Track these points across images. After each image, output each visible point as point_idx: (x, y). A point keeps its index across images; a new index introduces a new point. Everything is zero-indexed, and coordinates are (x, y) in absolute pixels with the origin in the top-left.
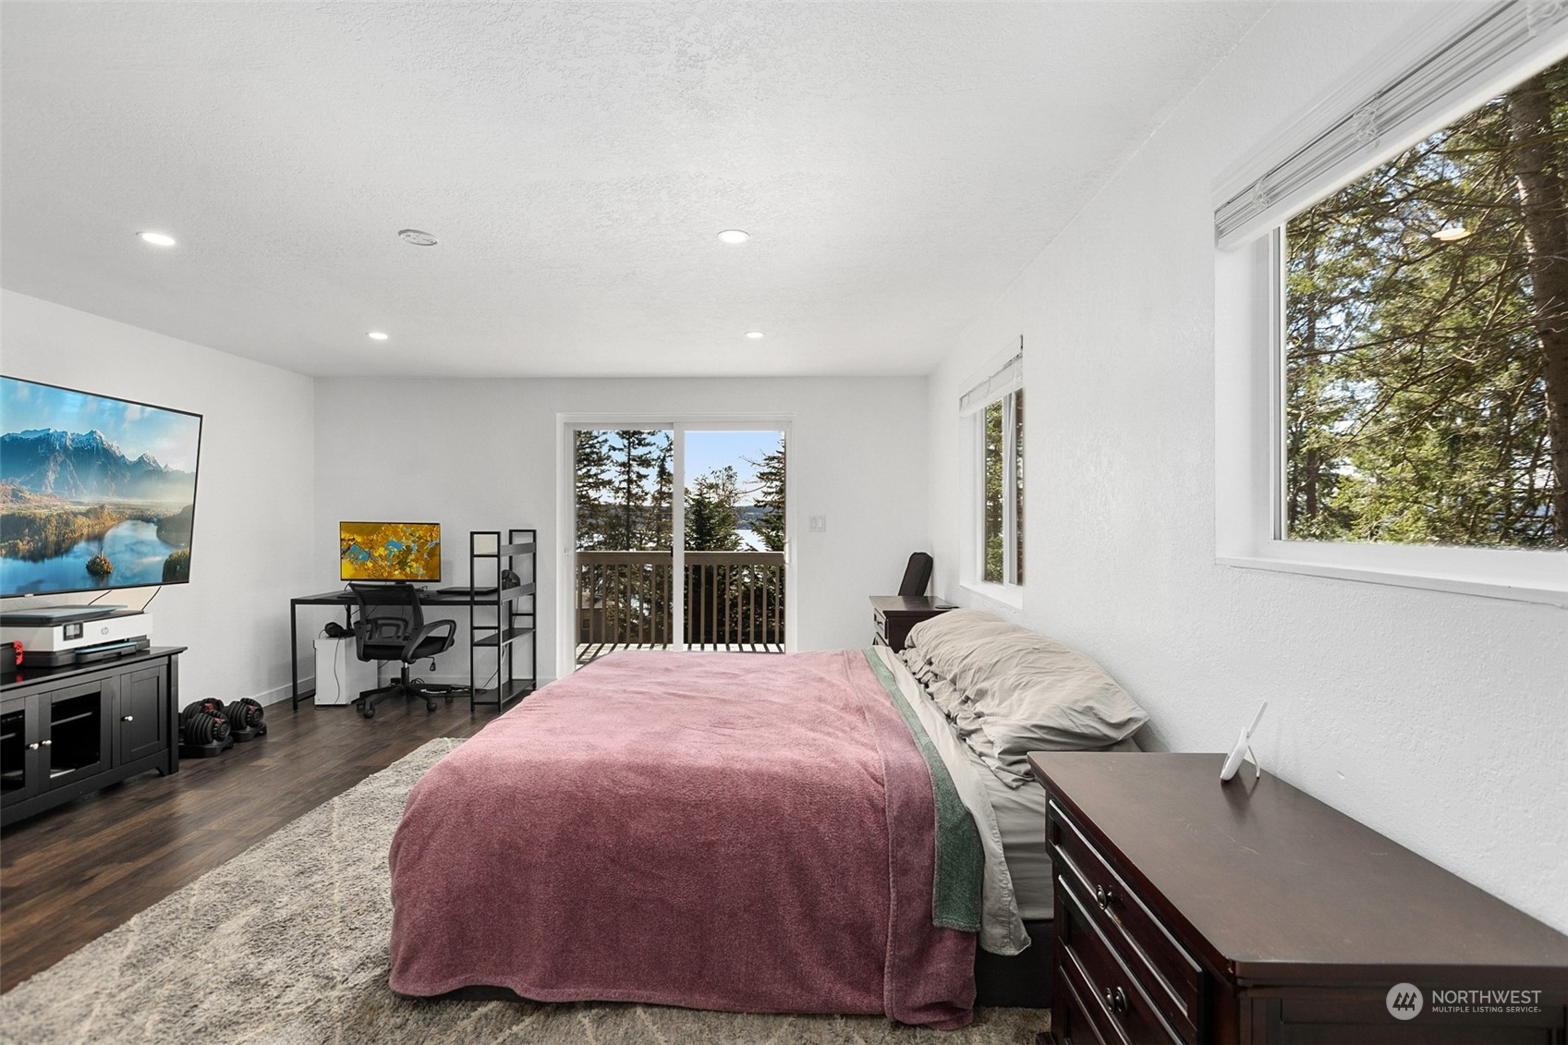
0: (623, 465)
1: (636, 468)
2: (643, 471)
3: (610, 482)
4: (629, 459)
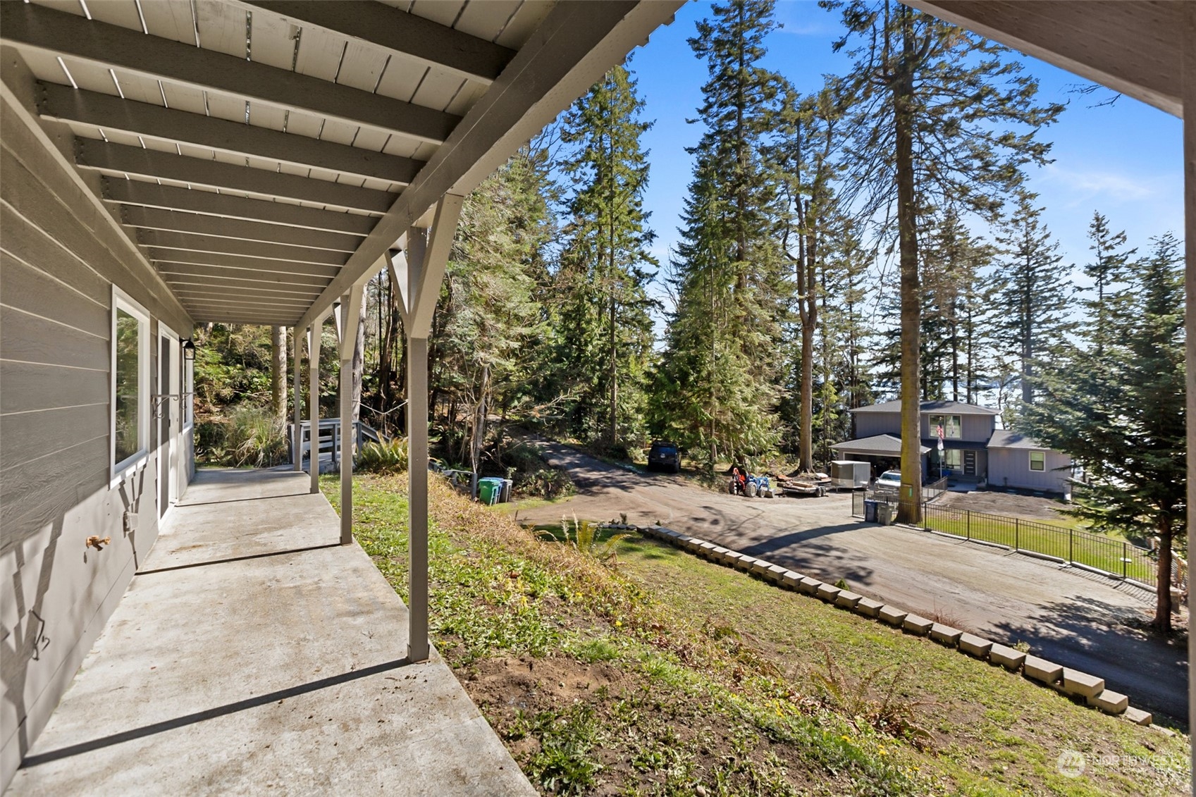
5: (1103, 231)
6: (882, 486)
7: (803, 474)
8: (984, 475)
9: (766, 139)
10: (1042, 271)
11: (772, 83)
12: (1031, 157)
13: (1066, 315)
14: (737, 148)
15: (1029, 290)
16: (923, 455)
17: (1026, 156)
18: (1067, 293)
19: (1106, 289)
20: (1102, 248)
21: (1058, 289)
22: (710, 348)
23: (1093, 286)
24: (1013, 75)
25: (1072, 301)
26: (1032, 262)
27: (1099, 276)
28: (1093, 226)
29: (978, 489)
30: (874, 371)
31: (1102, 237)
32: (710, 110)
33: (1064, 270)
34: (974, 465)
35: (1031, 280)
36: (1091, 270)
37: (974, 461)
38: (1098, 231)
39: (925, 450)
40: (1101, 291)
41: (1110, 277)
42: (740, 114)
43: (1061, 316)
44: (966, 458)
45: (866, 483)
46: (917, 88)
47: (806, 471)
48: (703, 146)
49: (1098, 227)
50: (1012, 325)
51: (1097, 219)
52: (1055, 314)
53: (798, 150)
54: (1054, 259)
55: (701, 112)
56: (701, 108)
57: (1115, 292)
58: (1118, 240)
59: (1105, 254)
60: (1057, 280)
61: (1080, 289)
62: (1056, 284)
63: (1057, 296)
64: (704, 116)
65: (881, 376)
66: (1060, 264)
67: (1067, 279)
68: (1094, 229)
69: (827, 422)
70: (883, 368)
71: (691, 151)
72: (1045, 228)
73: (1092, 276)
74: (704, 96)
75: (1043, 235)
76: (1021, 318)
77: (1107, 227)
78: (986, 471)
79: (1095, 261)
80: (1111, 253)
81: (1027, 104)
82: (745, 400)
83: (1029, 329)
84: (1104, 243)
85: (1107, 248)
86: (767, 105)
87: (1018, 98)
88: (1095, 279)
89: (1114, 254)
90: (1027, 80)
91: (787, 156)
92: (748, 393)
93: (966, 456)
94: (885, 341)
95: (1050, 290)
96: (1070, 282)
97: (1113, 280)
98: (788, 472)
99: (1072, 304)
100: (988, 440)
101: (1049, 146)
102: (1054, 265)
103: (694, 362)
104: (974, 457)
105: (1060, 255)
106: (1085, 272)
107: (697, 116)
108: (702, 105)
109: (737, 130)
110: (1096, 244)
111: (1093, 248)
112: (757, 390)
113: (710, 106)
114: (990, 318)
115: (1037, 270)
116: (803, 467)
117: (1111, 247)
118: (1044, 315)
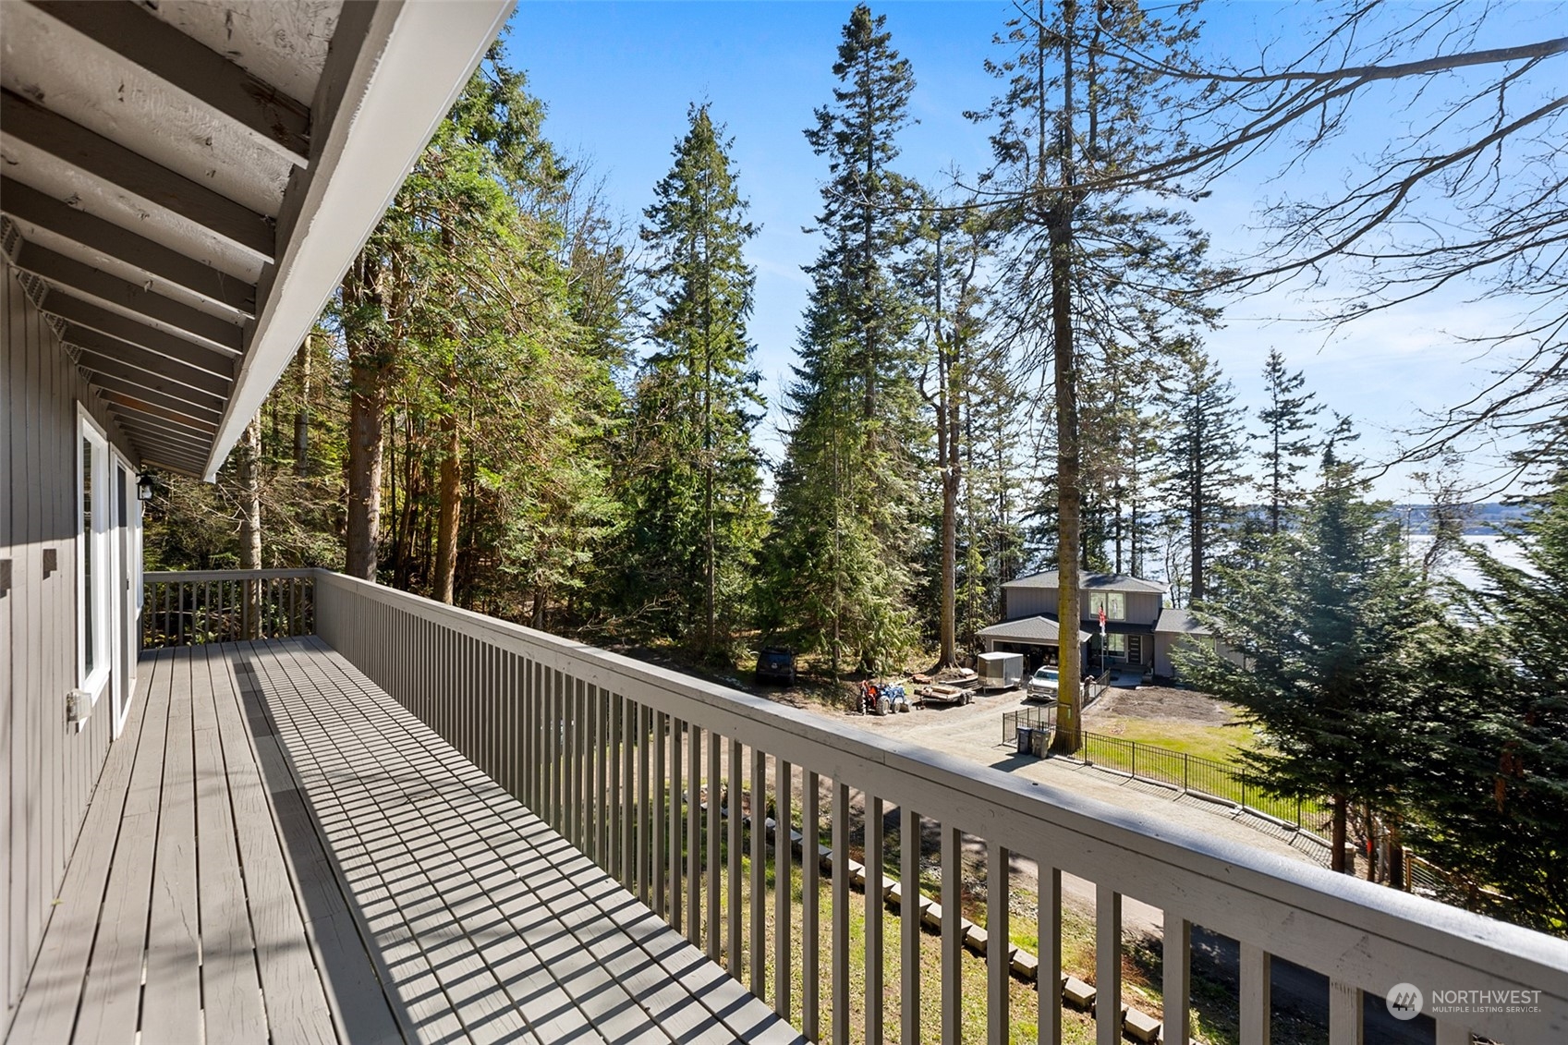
0: (1268, 455)
1: (1286, 458)
2: (1298, 460)
3: (1249, 479)
4: (1276, 449)
5: (1279, 370)
6: (1036, 687)
7: (944, 669)
8: (1149, 664)
9: (899, 256)
10: (1212, 414)
11: (909, 192)
12: (1201, 320)
13: (1239, 466)
14: (865, 272)
15: (1199, 435)
16: (1082, 644)
17: (1196, 318)
18: (1240, 440)
19: (1282, 439)
20: (1278, 390)
21: (1231, 435)
22: (832, 525)
23: (1268, 434)
24: (1183, 226)
25: (1246, 449)
26: (1202, 404)
27: (1275, 423)
28: (1269, 365)
29: (1144, 683)
30: (1026, 524)
31: (1278, 377)
32: (832, 219)
33: (1237, 413)
34: (1139, 652)
35: (1202, 424)
36: (1267, 416)
37: (1139, 647)
38: (1274, 370)
39: (1084, 637)
40: (1276, 440)
41: (1287, 424)
42: (869, 228)
43: (1234, 466)
44: (1130, 643)
45: (1018, 680)
46: (1076, 231)
47: (948, 666)
48: (823, 265)
49: (1275, 365)
50: (1181, 476)
51: (1274, 357)
52: (1228, 465)
53: (938, 270)
54: (1225, 400)
55: (821, 221)
56: (821, 217)
57: (1292, 442)
58: (1295, 383)
59: (1281, 397)
60: (1229, 425)
61: (1254, 437)
62: (1228, 429)
63: (1228, 444)
64: (825, 225)
65: (1033, 531)
66: (1231, 406)
67: (1240, 424)
68: (1269, 369)
69: (973, 597)
70: (1036, 521)
71: (808, 270)
72: (1216, 364)
73: (1267, 422)
74: (825, 202)
75: (1214, 372)
76: (1191, 468)
77: (1283, 366)
78: (1153, 659)
79: (1270, 406)
80: (1288, 396)
81: (1198, 264)
82: (875, 590)
83: (1199, 481)
84: (1280, 384)
85: (1283, 391)
86: (903, 218)
87: (1188, 257)
88: (1271, 426)
89: (1291, 399)
90: (1198, 234)
91: (925, 276)
92: (879, 581)
93: (1130, 641)
94: (1038, 488)
95: (1223, 437)
96: (1244, 428)
97: (1290, 428)
98: (925, 668)
99: (1244, 454)
100: (1156, 622)
101: (1220, 310)
102: (1226, 407)
103: (813, 543)
104: (1139, 642)
105: (1233, 395)
106: (1260, 417)
107: (816, 225)
108: (822, 213)
109: (866, 246)
110: (1271, 385)
111: (1268, 389)
112: (890, 576)
113: (832, 213)
114: (1156, 465)
115: (1207, 412)
116: (945, 661)
117: (1287, 389)
118: (1215, 465)
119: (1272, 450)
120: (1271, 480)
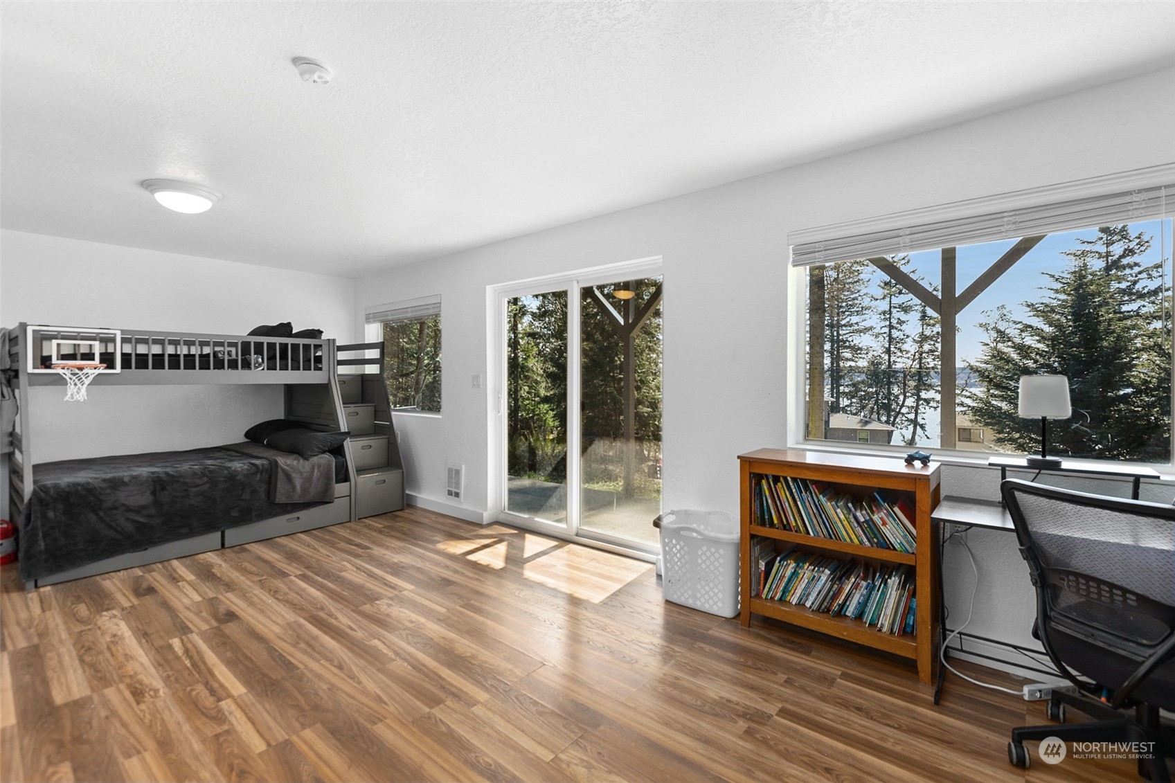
27: (890, 289)
40: (890, 301)
41: (898, 290)
43: (861, 320)
52: (857, 319)
57: (900, 303)
58: (903, 262)
61: (875, 299)
99: (868, 311)
118: (848, 319)
119: (887, 309)
120: (886, 330)
